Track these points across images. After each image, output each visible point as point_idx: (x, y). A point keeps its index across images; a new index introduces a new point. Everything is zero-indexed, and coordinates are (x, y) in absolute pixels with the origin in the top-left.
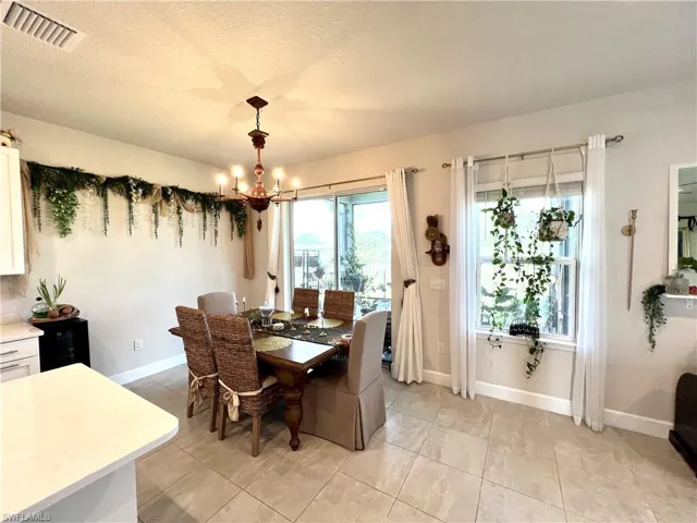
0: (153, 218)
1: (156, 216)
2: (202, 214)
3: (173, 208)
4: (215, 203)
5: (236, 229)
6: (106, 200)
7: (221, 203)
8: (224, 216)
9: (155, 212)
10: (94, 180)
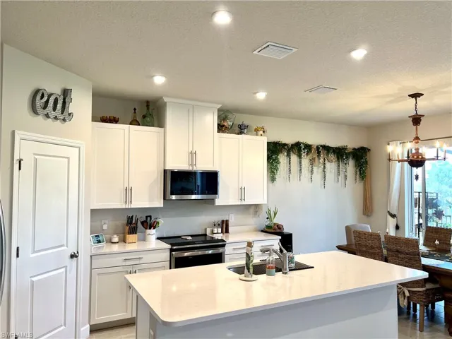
0: (310, 169)
1: (312, 167)
2: (336, 163)
3: (322, 160)
4: (346, 153)
5: (358, 173)
6: (290, 159)
7: (349, 153)
8: (351, 163)
9: (312, 164)
10: (286, 147)
